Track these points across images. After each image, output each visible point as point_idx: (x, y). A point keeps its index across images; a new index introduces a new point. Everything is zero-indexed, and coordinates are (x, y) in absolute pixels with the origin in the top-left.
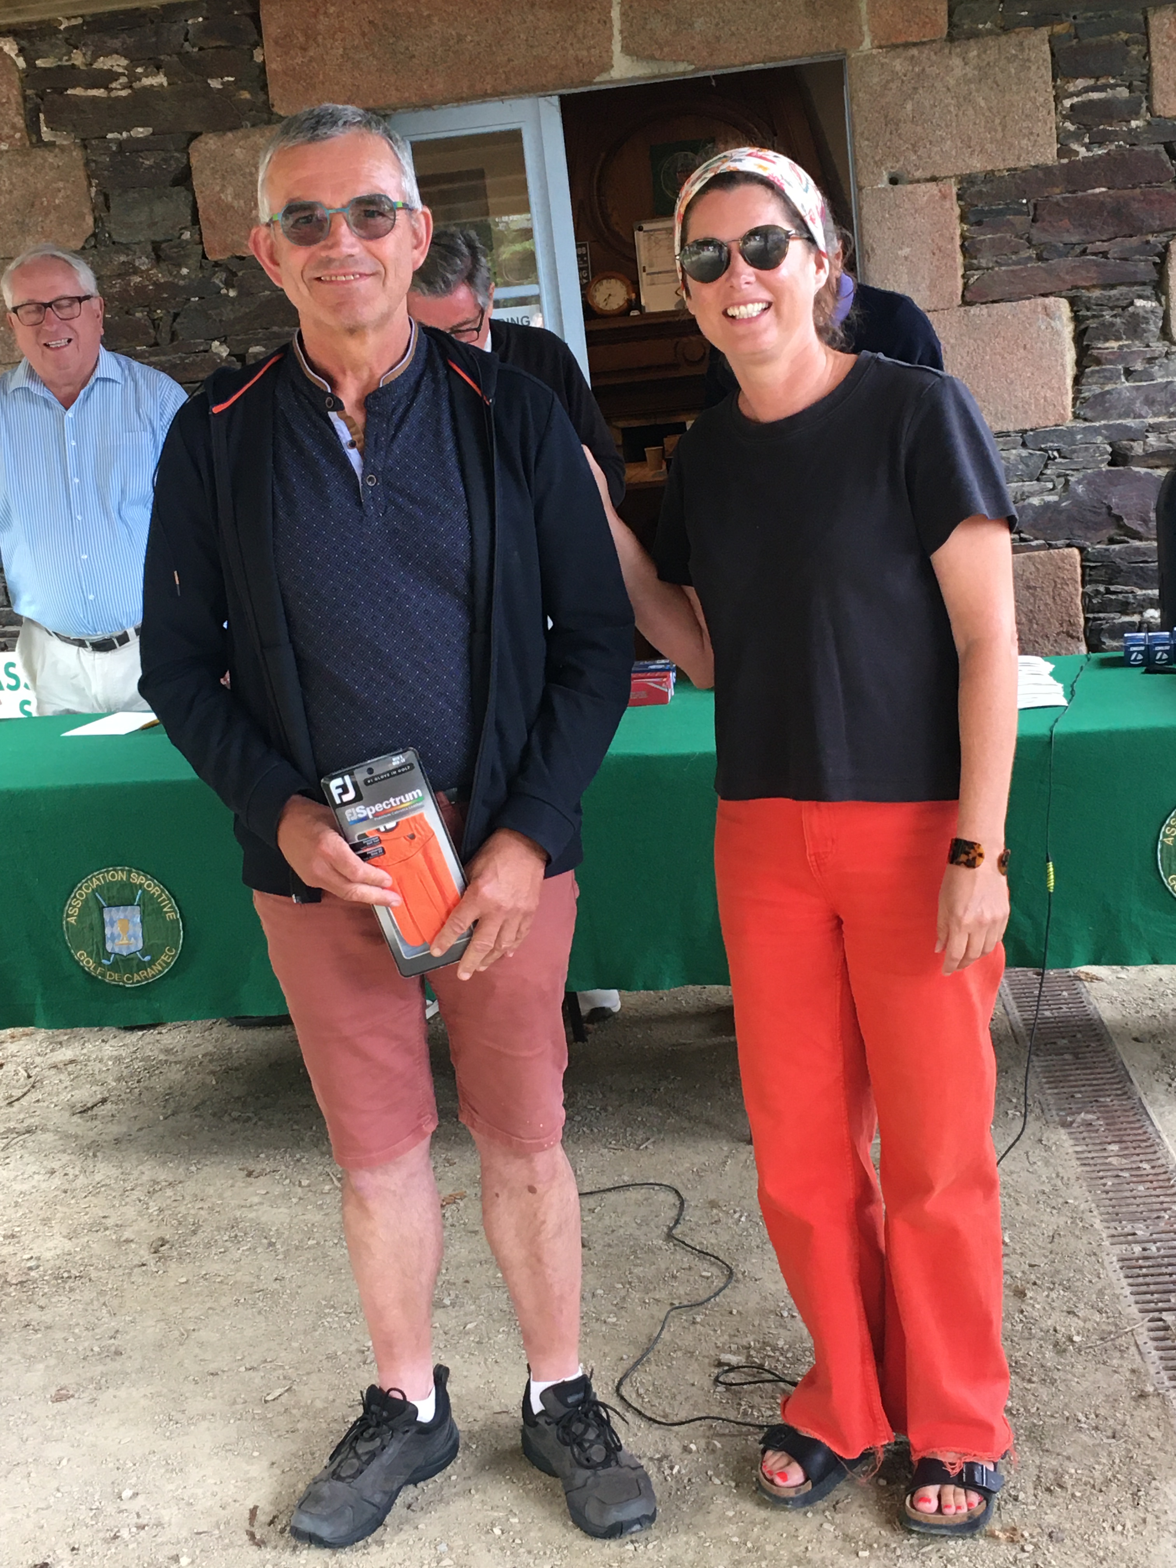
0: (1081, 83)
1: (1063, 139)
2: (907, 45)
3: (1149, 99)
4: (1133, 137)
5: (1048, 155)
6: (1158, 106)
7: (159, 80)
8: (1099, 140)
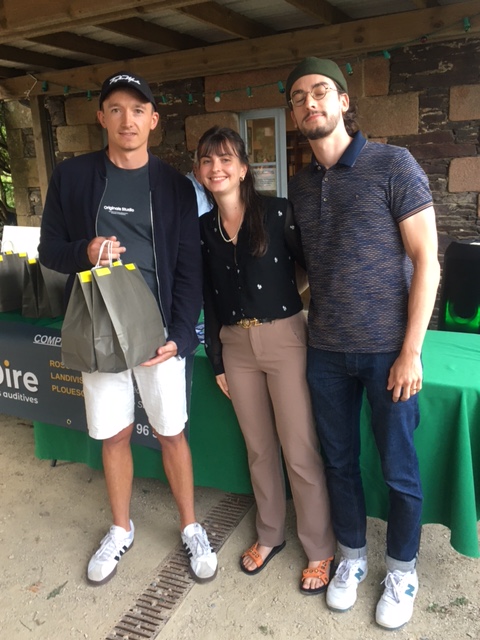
0: (427, 109)
1: (420, 127)
2: (375, 96)
3: (448, 114)
4: (442, 127)
5: (416, 131)
6: (450, 118)
7: (180, 101)
8: (431, 127)
